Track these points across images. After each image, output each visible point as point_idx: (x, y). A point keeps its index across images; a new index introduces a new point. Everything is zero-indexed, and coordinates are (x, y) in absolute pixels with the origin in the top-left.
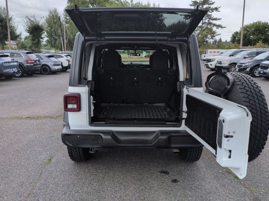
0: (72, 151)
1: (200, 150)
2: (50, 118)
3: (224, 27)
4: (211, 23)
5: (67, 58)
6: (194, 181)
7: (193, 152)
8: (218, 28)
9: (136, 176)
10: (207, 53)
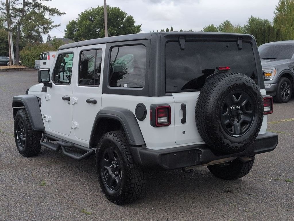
3: (63, 14)
4: (40, 4)
8: (52, 14)
10: (49, 58)
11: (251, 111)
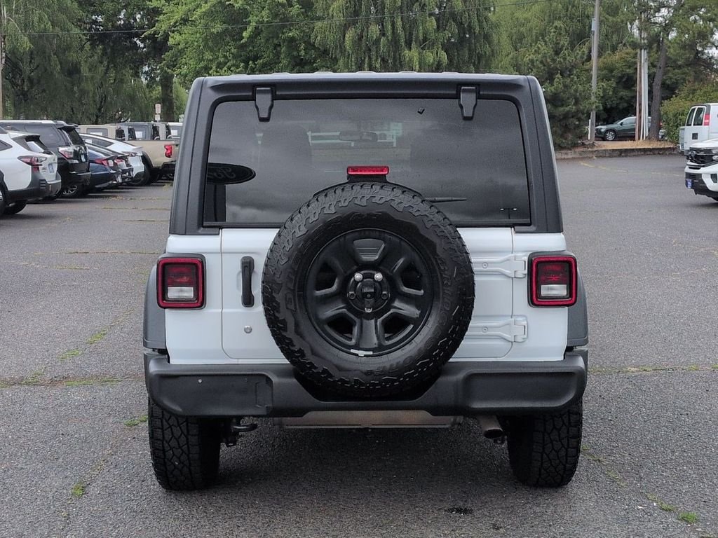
0: (166, 445)
1: (574, 437)
2: (28, 384)
5: (25, 152)
6: (550, 526)
7: (550, 445)
9: (370, 519)
10: (707, 121)
11: (422, 291)
